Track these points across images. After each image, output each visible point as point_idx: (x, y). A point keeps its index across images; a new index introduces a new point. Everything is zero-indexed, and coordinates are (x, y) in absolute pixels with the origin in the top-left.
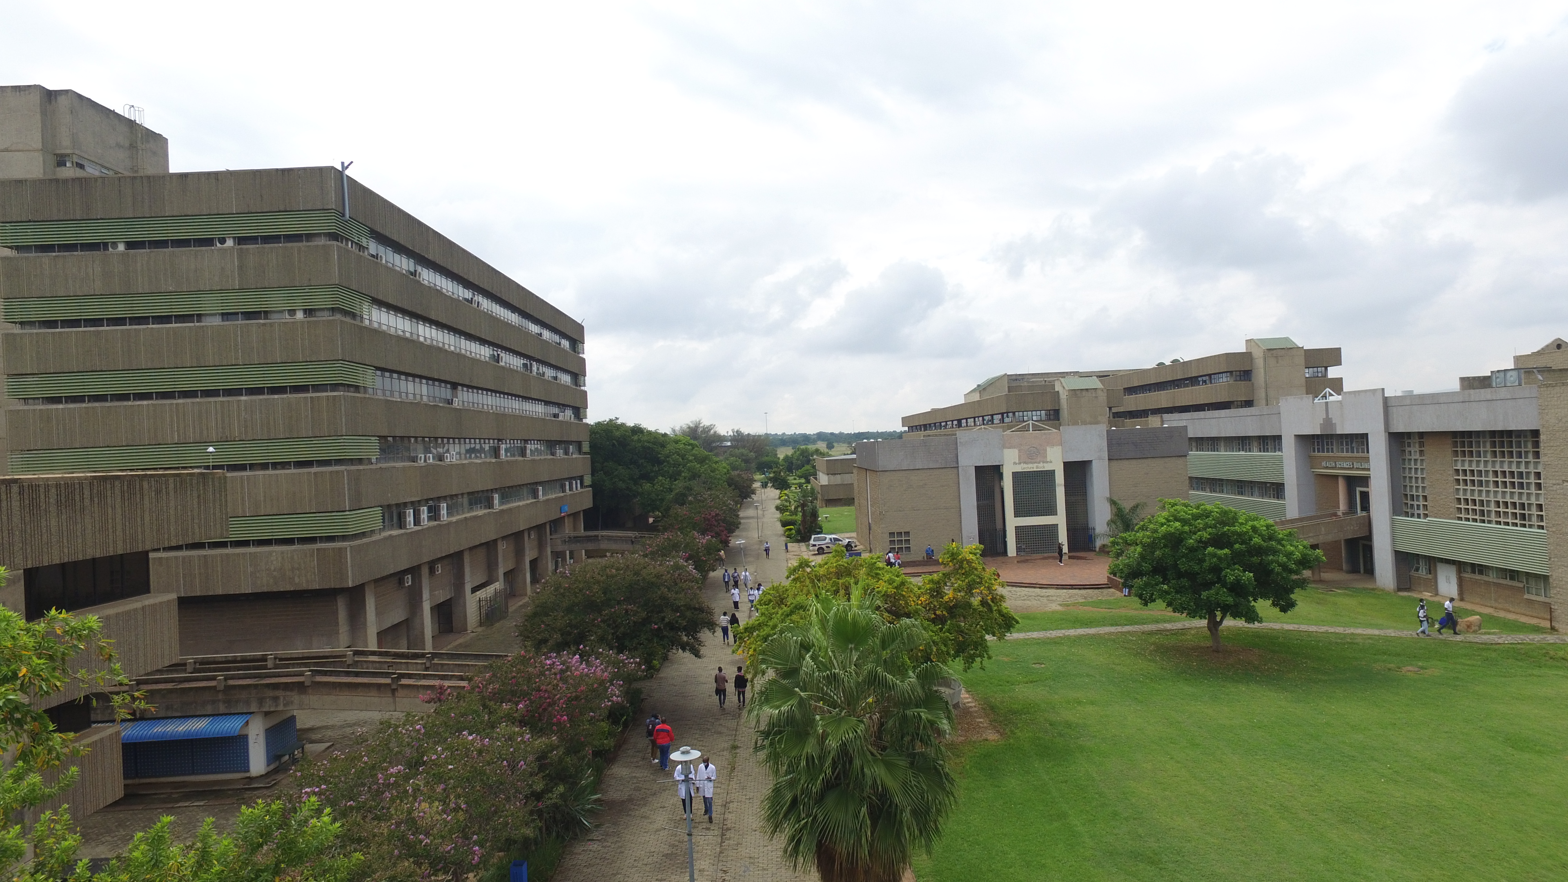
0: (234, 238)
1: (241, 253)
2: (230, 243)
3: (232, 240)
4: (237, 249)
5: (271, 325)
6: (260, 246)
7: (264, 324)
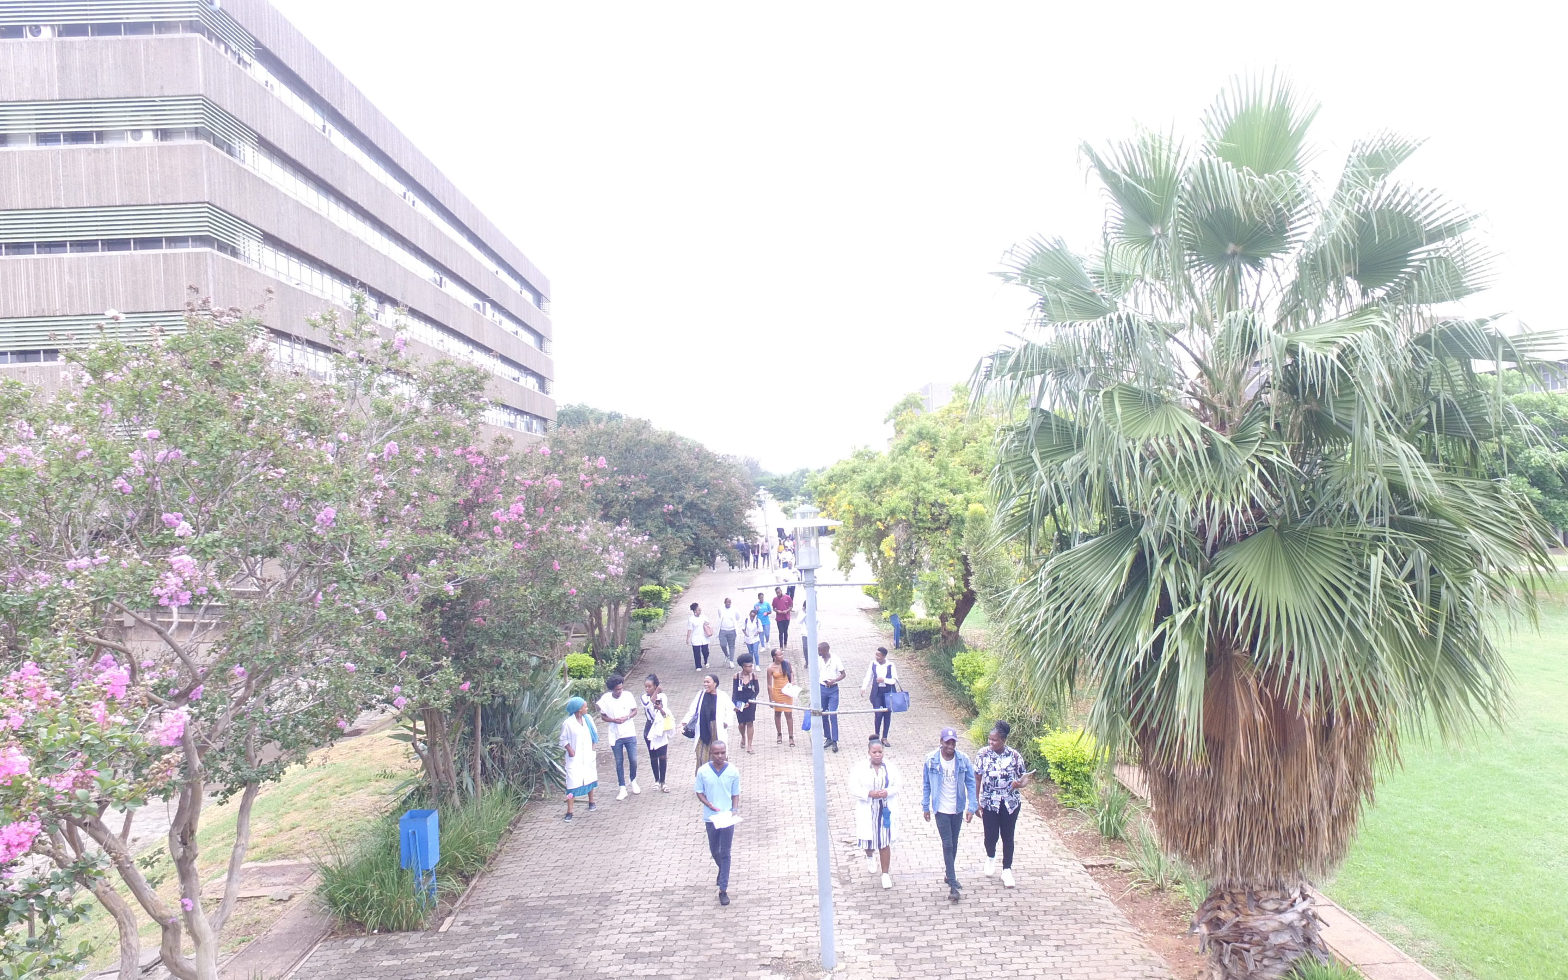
0: (52, 26)
1: (62, 47)
2: (46, 33)
3: (49, 28)
4: (57, 43)
5: (107, 151)
6: (90, 38)
7: (96, 151)
